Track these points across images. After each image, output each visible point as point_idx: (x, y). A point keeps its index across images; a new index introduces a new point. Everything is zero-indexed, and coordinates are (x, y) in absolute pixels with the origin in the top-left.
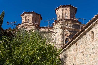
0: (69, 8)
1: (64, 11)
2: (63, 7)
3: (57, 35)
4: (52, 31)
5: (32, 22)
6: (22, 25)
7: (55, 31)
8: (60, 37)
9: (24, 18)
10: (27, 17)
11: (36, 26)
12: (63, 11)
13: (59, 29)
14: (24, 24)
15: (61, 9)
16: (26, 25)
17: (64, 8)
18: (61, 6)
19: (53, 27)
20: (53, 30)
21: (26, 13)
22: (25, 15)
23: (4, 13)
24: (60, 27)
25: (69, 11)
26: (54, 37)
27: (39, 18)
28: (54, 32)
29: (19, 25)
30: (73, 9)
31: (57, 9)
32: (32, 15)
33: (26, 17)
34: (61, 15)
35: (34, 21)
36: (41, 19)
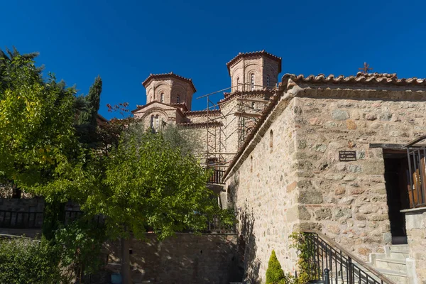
0: (260, 61)
1: (248, 69)
2: (246, 57)
3: (228, 131)
4: (216, 122)
5: (172, 101)
6: (145, 109)
7: (224, 121)
8: (236, 136)
9: (152, 91)
10: (158, 89)
11: (178, 111)
12: (245, 68)
13: (233, 116)
14: (150, 107)
15: (240, 64)
16: (155, 109)
17: (248, 61)
18: (240, 57)
19: (220, 112)
20: (218, 120)
21: (157, 78)
22: (154, 83)
23: (100, 82)
24: (236, 110)
25: (262, 68)
26: (223, 136)
27: (189, 88)
28: (222, 125)
29: (140, 108)
30: (273, 62)
31: (231, 64)
32: (169, 82)
33: (155, 89)
34: (241, 78)
35: (176, 97)
36: (195, 91)
